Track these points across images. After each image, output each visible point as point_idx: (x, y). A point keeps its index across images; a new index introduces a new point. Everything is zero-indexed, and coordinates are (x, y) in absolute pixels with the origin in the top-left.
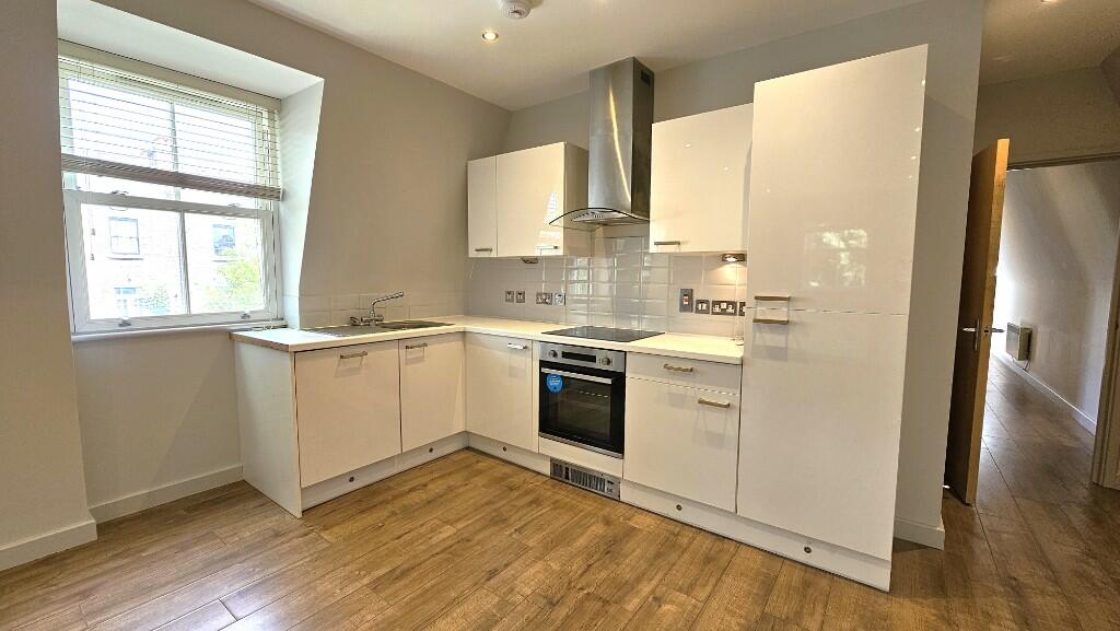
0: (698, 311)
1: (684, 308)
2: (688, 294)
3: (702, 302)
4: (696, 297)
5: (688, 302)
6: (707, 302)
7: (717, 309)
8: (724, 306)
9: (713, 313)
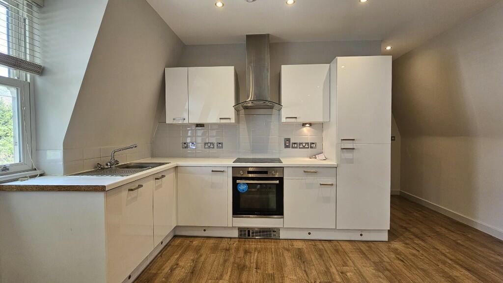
0: (293, 147)
1: (286, 147)
2: (288, 140)
3: (295, 144)
4: (292, 141)
5: (288, 143)
6: (297, 143)
7: (301, 146)
8: (304, 145)
9: (299, 148)
